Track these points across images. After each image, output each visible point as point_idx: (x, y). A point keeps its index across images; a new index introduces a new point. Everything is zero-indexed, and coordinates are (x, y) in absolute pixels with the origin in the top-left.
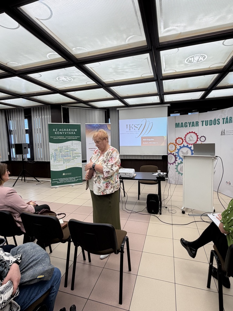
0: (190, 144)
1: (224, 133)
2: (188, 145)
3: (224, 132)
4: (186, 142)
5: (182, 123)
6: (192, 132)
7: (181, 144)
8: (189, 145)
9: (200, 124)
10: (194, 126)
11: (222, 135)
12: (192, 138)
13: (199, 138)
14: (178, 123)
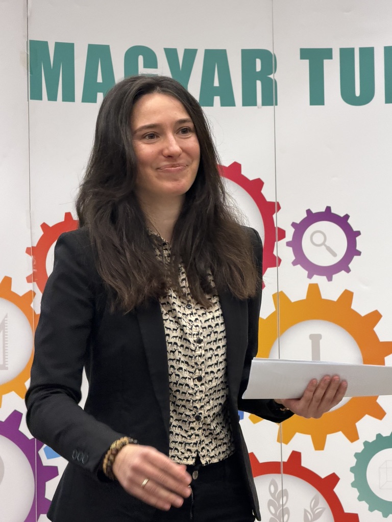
10: (228, 101)
13: (289, 236)
14: (58, 45)
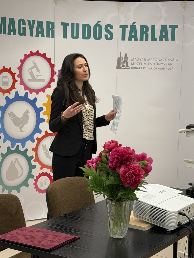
0: (32, 91)
1: (125, 64)
2: (27, 94)
3: (126, 61)
4: (22, 83)
5: (12, 20)
6: (38, 53)
7: (9, 91)
8: (31, 93)
9: (59, 30)
10: (43, 36)
11: (118, 67)
12: (38, 70)
13: (57, 74)
14: (2, 18)
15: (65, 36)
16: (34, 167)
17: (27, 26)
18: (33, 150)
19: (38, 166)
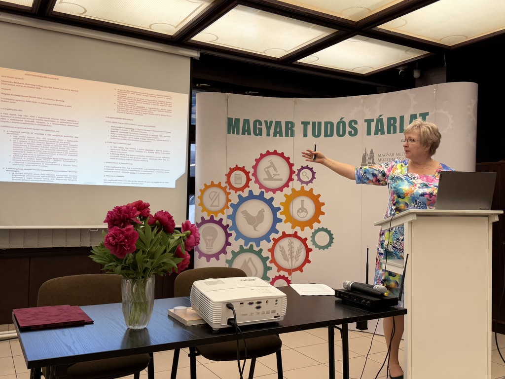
0: (268, 190)
1: (371, 161)
2: (262, 193)
4: (257, 181)
5: (246, 122)
6: (275, 153)
7: (242, 189)
8: (267, 192)
9: (299, 129)
10: (281, 135)
12: (275, 170)
13: (296, 173)
14: (235, 119)
15: (305, 135)
16: (270, 268)
17: (264, 127)
18: (269, 250)
19: (275, 268)
